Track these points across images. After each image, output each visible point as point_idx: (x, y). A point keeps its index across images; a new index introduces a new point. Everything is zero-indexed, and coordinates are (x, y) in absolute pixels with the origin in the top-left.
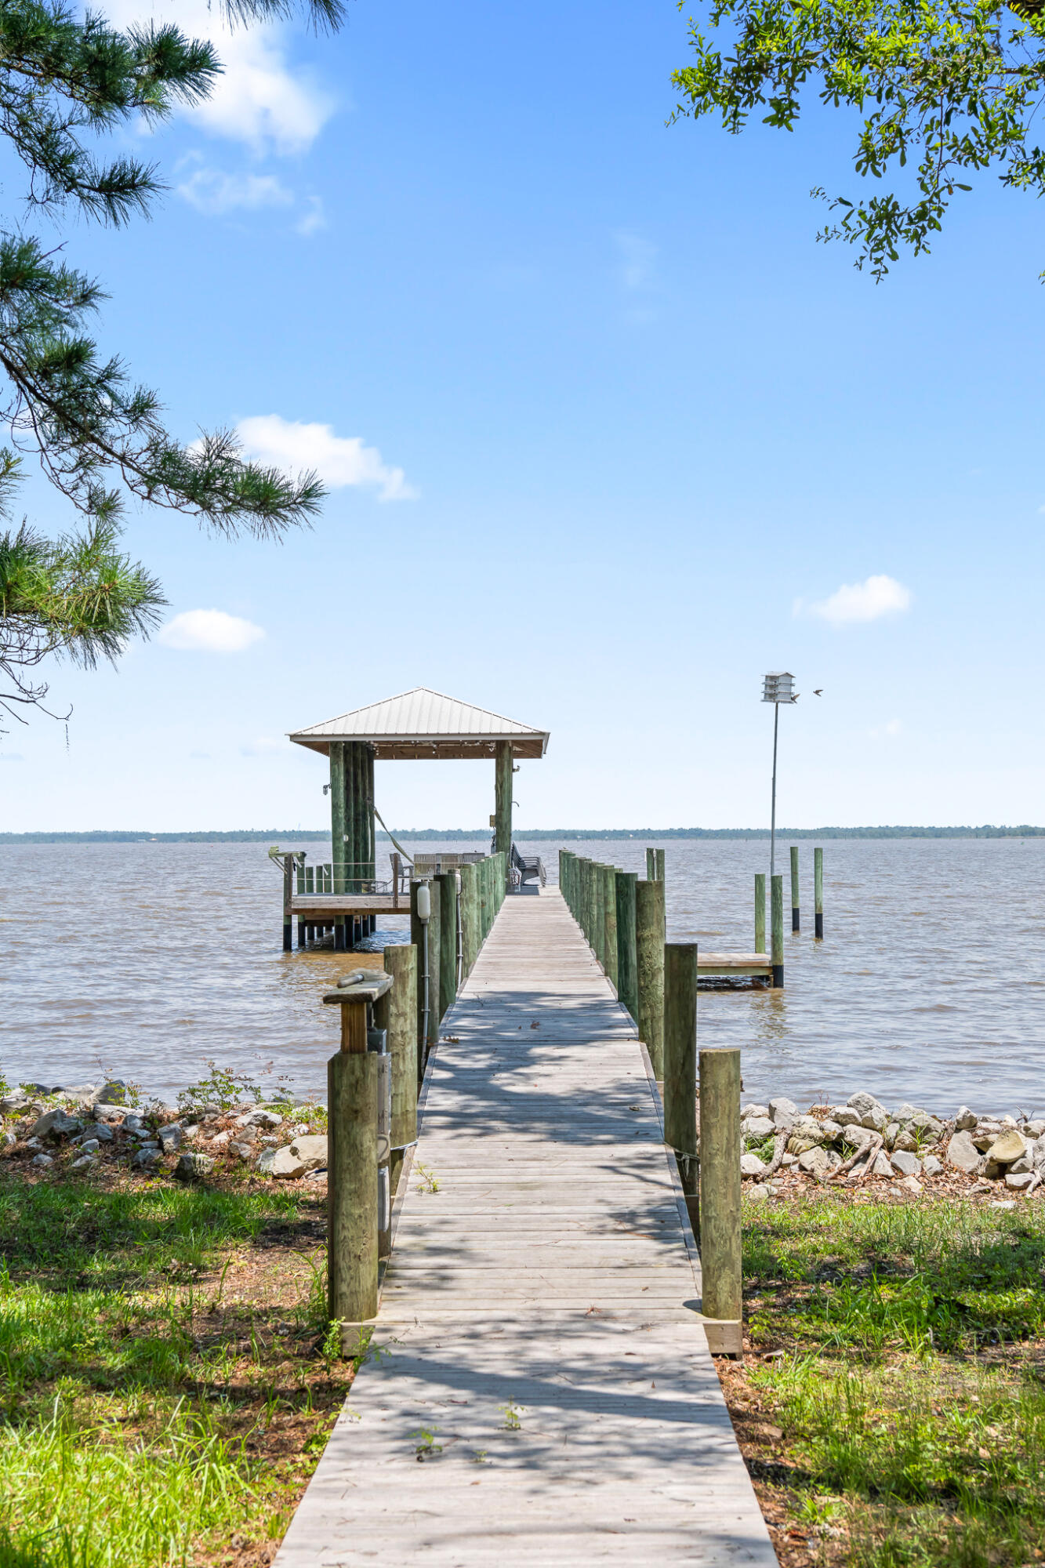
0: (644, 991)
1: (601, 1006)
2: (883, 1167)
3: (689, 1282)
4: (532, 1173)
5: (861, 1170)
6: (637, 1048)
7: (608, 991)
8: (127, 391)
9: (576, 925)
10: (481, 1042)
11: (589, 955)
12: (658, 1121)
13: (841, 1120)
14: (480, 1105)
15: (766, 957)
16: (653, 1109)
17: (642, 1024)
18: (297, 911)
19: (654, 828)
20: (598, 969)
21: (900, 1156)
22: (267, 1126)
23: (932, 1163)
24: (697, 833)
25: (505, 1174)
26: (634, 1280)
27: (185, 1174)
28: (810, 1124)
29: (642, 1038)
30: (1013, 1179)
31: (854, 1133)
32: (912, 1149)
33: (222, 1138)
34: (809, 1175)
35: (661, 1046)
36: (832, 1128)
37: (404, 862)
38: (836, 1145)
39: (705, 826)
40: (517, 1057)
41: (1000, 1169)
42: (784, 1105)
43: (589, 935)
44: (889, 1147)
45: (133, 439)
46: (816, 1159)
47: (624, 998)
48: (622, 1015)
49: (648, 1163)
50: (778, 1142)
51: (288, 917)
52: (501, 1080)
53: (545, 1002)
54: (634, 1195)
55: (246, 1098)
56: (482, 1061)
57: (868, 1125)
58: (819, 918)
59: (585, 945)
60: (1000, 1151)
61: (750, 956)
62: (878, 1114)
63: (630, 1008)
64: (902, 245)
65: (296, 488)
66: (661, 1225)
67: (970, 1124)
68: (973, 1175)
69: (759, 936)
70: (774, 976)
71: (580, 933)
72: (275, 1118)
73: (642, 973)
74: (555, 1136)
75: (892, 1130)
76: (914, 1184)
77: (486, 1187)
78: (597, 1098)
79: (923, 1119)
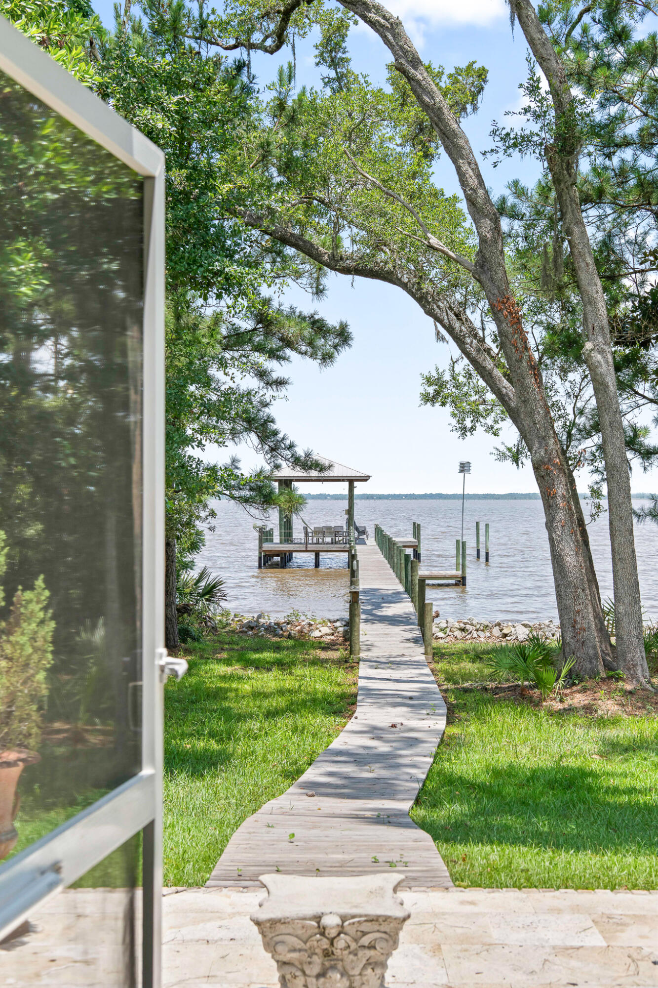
0: (413, 590)
1: (398, 593)
2: (475, 635)
3: (422, 650)
4: (387, 631)
5: (469, 636)
6: (411, 604)
7: (401, 588)
8: (287, 443)
9: (386, 562)
10: (369, 602)
11: (394, 575)
12: (416, 622)
13: (465, 624)
14: (371, 617)
15: (460, 573)
16: (415, 619)
17: (412, 598)
18: (264, 551)
19: (416, 493)
20: (397, 581)
21: (480, 633)
22: (310, 625)
23: (488, 634)
24: (440, 496)
25: (382, 632)
26: (410, 650)
27: (289, 637)
28: (457, 625)
29: (412, 601)
30: (508, 638)
31: (468, 627)
32: (483, 631)
33: (299, 628)
34: (456, 637)
35: (417, 604)
36: (462, 625)
37: (309, 530)
38: (463, 630)
39: (444, 492)
40: (378, 606)
41: (505, 636)
42: (450, 620)
43: (393, 567)
44: (477, 630)
45: (288, 453)
46: (458, 633)
47: (407, 591)
48: (406, 596)
49: (412, 630)
50: (448, 630)
51: (260, 553)
52: (374, 612)
53: (381, 591)
54: (409, 635)
55: (303, 618)
56: (369, 607)
57: (472, 625)
58: (487, 554)
59: (391, 571)
60: (505, 631)
61: (454, 572)
62: (474, 622)
63: (409, 594)
64: (468, 434)
65: (327, 465)
66: (416, 641)
67: (499, 624)
68: (498, 637)
69: (458, 564)
70: (462, 582)
71: (389, 566)
72: (312, 623)
73: (412, 584)
74: (390, 624)
75: (478, 626)
76: (482, 639)
77: (377, 635)
78: (399, 616)
79: (487, 623)
